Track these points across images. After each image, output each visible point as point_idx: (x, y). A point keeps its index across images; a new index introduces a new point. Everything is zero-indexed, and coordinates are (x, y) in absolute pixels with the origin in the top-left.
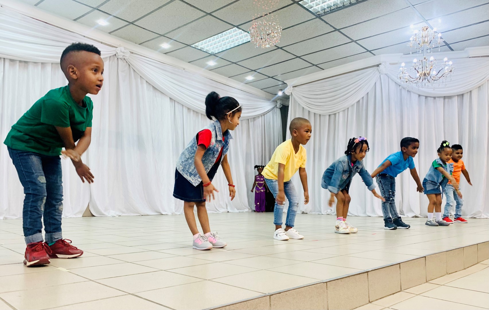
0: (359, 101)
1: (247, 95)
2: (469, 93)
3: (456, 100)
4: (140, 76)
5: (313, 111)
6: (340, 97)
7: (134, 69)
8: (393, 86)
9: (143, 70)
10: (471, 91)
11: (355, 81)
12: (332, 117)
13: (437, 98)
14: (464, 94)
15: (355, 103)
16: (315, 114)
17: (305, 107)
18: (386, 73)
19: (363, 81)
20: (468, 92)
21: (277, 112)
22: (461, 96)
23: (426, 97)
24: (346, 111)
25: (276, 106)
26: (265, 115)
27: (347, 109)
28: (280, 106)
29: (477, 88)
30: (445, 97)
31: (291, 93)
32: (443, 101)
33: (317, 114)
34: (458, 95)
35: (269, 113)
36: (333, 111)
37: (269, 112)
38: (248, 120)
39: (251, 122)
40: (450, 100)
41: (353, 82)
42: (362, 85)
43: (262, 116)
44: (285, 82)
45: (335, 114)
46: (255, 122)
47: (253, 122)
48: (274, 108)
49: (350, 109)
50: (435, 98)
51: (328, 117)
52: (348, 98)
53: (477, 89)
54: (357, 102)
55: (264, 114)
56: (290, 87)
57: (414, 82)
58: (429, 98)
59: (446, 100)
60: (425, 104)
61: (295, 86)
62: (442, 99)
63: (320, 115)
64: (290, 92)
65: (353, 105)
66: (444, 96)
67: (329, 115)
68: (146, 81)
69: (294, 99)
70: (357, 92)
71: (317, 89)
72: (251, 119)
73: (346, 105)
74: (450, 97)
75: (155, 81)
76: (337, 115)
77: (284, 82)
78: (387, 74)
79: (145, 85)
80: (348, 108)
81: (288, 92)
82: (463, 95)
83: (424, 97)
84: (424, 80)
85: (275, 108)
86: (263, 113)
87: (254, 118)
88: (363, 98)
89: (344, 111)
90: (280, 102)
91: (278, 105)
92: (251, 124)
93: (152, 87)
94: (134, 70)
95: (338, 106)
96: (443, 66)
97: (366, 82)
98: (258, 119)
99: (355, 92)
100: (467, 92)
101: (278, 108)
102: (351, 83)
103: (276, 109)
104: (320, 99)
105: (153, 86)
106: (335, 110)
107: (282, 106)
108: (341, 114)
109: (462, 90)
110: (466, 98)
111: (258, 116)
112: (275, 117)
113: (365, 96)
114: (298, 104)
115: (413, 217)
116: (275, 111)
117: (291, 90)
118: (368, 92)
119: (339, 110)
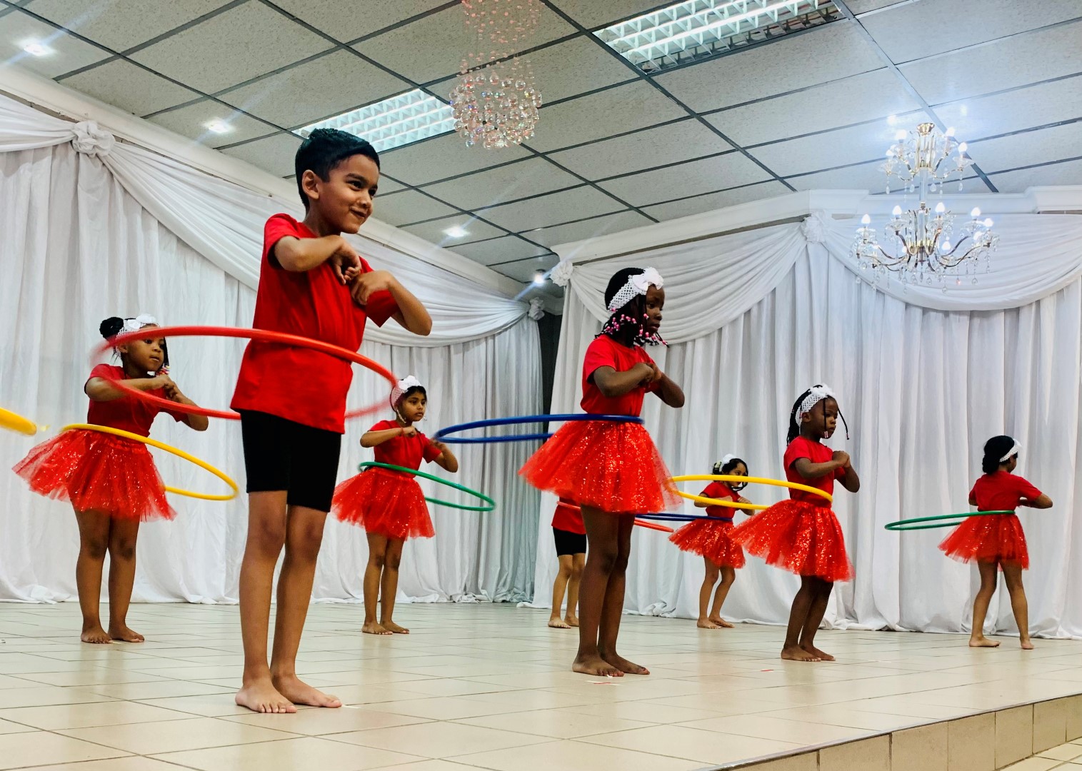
0: (750, 310)
1: (447, 279)
2: (1034, 307)
3: (1000, 321)
4: (143, 208)
6: (697, 300)
7: (124, 188)
8: (838, 275)
9: (150, 190)
10: (1038, 302)
11: (739, 258)
13: (952, 316)
14: (1023, 307)
15: (740, 316)
18: (823, 240)
19: (763, 258)
20: (1031, 304)
21: (531, 329)
22: (1015, 314)
23: (925, 311)
24: (715, 338)
25: (528, 313)
26: (497, 338)
27: (716, 333)
28: (537, 314)
29: (1053, 294)
30: (972, 314)
31: (567, 281)
32: (968, 321)
34: (1005, 311)
35: (507, 332)
36: (675, 336)
37: (506, 330)
38: (449, 347)
39: (457, 353)
40: (985, 322)
41: (735, 260)
42: (758, 269)
43: (486, 338)
44: (553, 249)
45: (684, 344)
46: (468, 354)
47: (461, 354)
48: (520, 319)
49: (726, 332)
50: (946, 313)
51: (665, 349)
52: (718, 302)
53: (1055, 296)
54: (745, 313)
55: (493, 335)
56: (567, 266)
57: (895, 267)
58: (933, 314)
59: (977, 321)
60: (922, 328)
61: (581, 264)
62: (966, 319)
64: (567, 277)
65: (735, 321)
66: (971, 311)
68: (159, 222)
69: (576, 297)
70: (746, 286)
72: (456, 344)
73: (712, 321)
74: (985, 314)
75: (184, 223)
76: (689, 345)
77: (550, 250)
78: (825, 242)
79: (155, 233)
80: (720, 330)
81: (560, 278)
82: (1017, 310)
83: (919, 311)
84: (919, 263)
85: (525, 320)
86: (491, 331)
87: (466, 344)
88: (760, 303)
89: (707, 336)
90: (538, 305)
91: (534, 312)
92: (456, 358)
93: (175, 241)
94: (125, 191)
95: (694, 322)
96: (968, 230)
97: (768, 261)
98: (476, 348)
99: (739, 288)
100: (1029, 302)
101: (532, 319)
102: (729, 262)
103: (528, 323)
105: (179, 240)
106: (686, 331)
107: (543, 314)
108: (700, 345)
109: (1016, 298)
110: (1027, 318)
111: (477, 340)
112: (524, 343)
113: (766, 297)
114: (588, 310)
115: (880, 630)
116: (523, 329)
117: (569, 274)
118: (775, 289)
119: (695, 333)
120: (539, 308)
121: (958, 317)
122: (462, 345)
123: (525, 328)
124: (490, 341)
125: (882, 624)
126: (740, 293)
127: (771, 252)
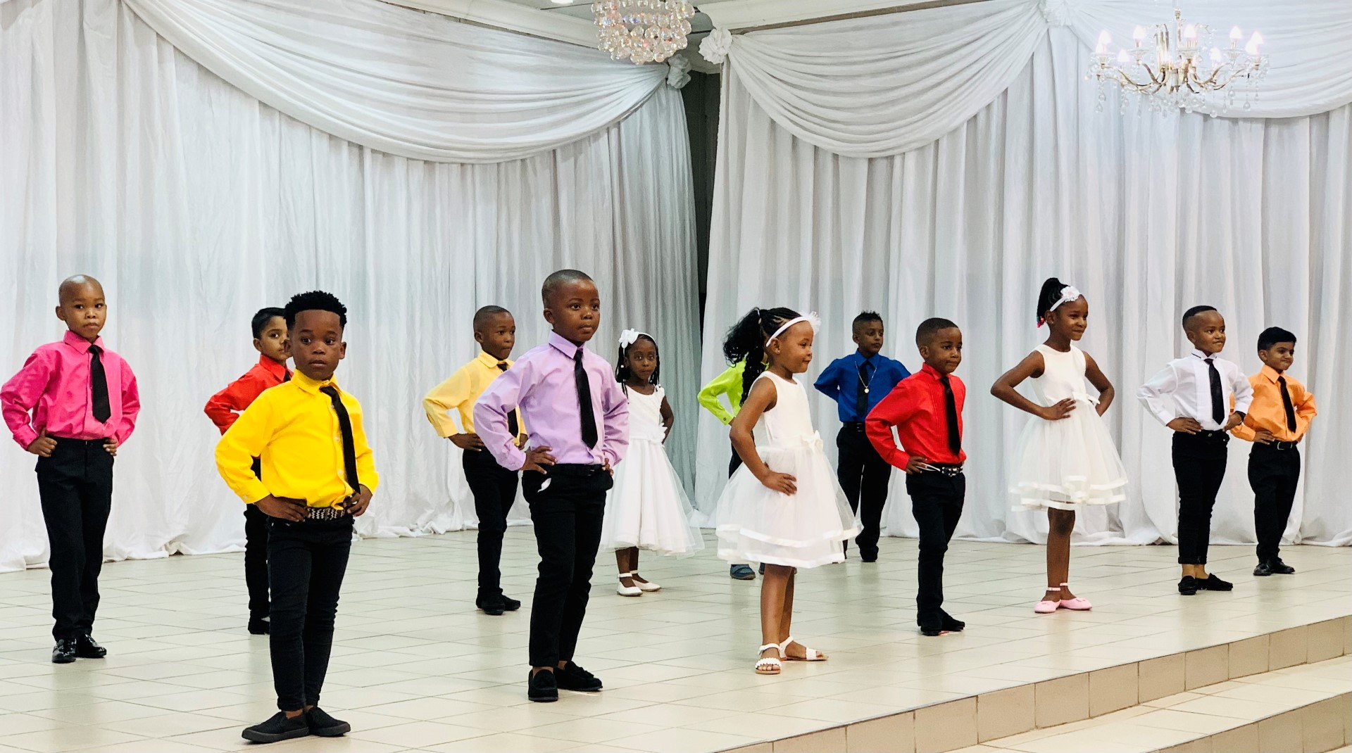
0: (975, 117)
2: (1347, 110)
3: (1303, 133)
4: (157, 34)
5: (807, 138)
6: (906, 98)
7: (135, 13)
9: (170, 15)
12: (881, 166)
13: (1241, 123)
14: (1332, 111)
15: (963, 124)
16: (816, 148)
17: (780, 120)
18: (1069, 24)
19: (989, 47)
20: (1343, 107)
21: (672, 103)
22: (1324, 117)
24: (930, 153)
25: (667, 79)
26: (622, 124)
27: (932, 146)
28: (682, 80)
30: (1268, 122)
31: (724, 57)
32: (1263, 132)
33: (825, 152)
34: (1311, 117)
35: (638, 112)
36: (878, 148)
37: (636, 110)
38: (554, 151)
39: (565, 159)
40: (1286, 131)
41: (960, 42)
42: (984, 62)
43: (608, 131)
45: (892, 158)
46: (581, 158)
47: (572, 160)
48: (656, 90)
49: (944, 145)
50: (1235, 121)
51: (864, 166)
52: (934, 104)
54: (969, 121)
55: (617, 123)
56: (723, 37)
58: (1216, 122)
59: (1274, 130)
61: (743, 32)
62: (1259, 127)
63: (836, 156)
64: (723, 52)
65: (955, 131)
66: (1267, 119)
67: (871, 160)
68: (176, 49)
69: (739, 82)
70: (969, 83)
71: (823, 54)
72: (563, 148)
73: (929, 130)
74: (1286, 122)
75: (212, 50)
76: (897, 161)
77: (697, 9)
78: (1072, 25)
79: (171, 66)
80: (937, 142)
81: (714, 53)
82: (1327, 114)
83: (1200, 117)
85: (662, 91)
86: (616, 118)
87: (577, 145)
88: (989, 107)
89: (921, 149)
90: (681, 67)
91: (676, 78)
92: (564, 167)
93: (195, 68)
94: (136, 15)
95: (903, 130)
97: (998, 51)
98: (593, 147)
99: (960, 86)
100: (1340, 105)
101: (673, 88)
102: (952, 45)
103: (667, 94)
104: (835, 93)
105: (200, 67)
106: (891, 143)
107: (689, 79)
108: (911, 161)
109: (1321, 102)
110: (1338, 125)
111: (594, 135)
112: (662, 127)
113: (996, 99)
114: (755, 102)
115: (1153, 544)
116: (661, 104)
117: (727, 47)
118: (1007, 89)
119: (905, 144)
120: (683, 70)
121: (1248, 125)
122: (572, 147)
123: (664, 102)
124: (614, 132)
125: (1154, 536)
126: (963, 92)
127: (1001, 38)
